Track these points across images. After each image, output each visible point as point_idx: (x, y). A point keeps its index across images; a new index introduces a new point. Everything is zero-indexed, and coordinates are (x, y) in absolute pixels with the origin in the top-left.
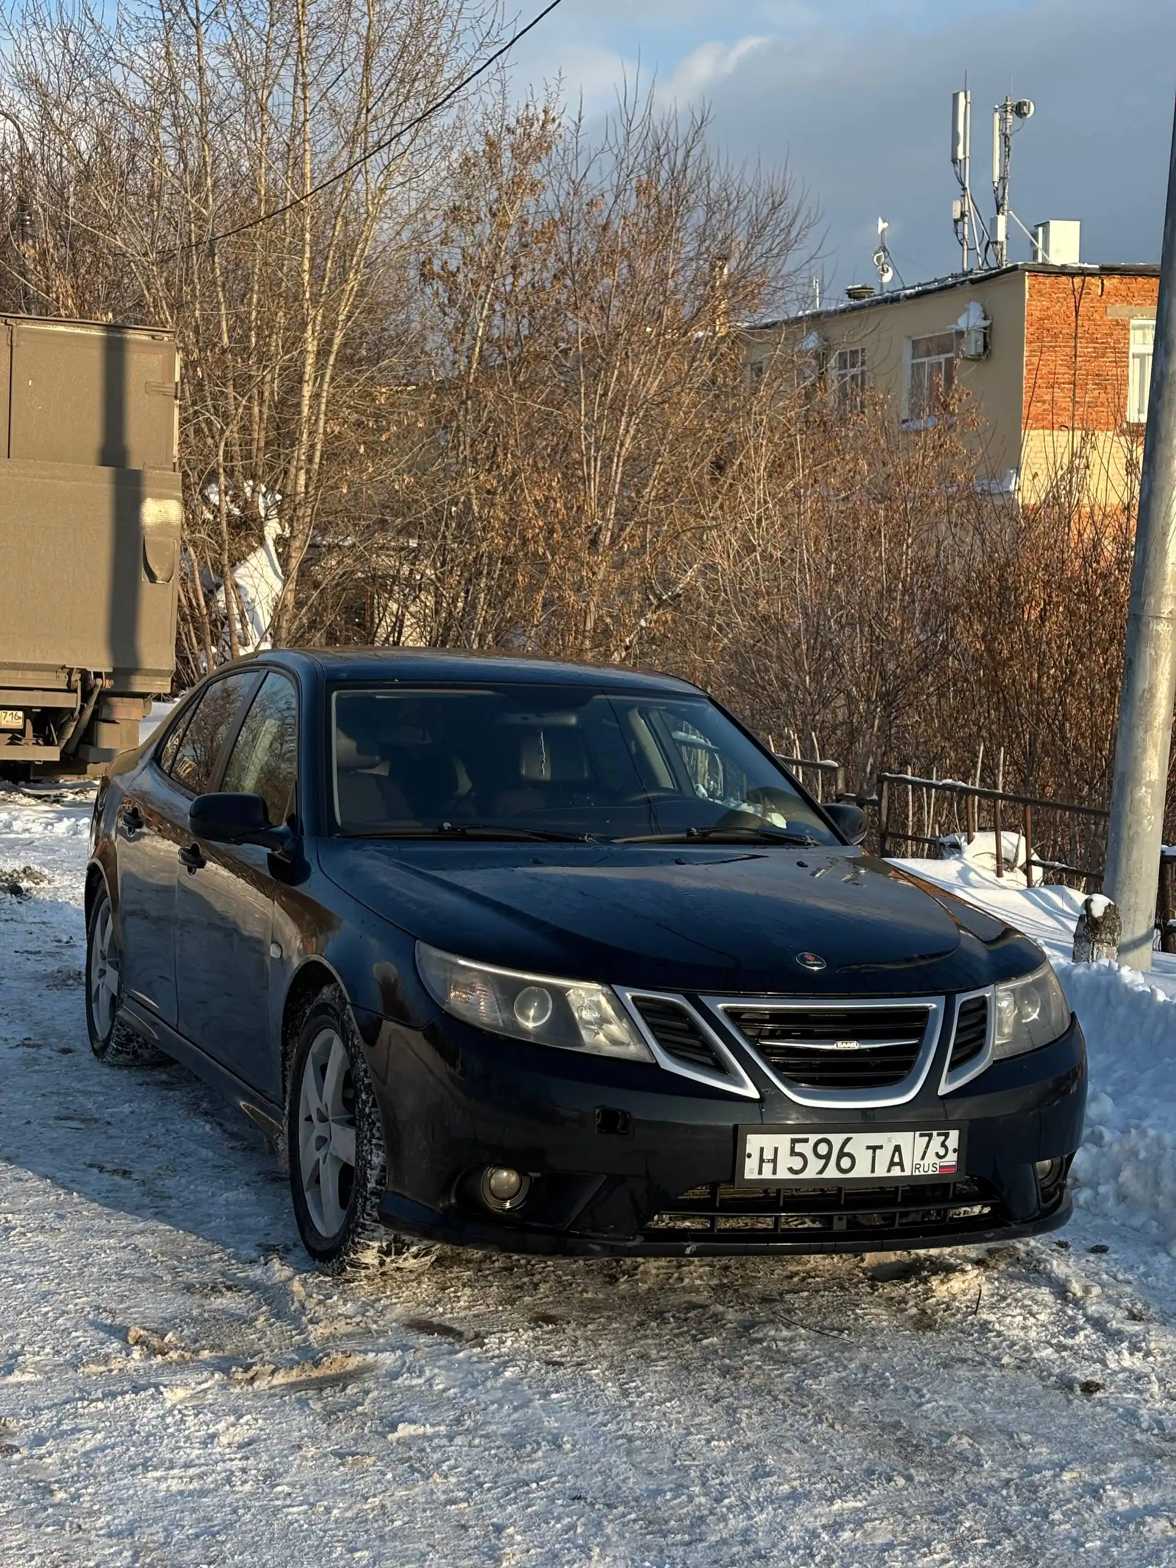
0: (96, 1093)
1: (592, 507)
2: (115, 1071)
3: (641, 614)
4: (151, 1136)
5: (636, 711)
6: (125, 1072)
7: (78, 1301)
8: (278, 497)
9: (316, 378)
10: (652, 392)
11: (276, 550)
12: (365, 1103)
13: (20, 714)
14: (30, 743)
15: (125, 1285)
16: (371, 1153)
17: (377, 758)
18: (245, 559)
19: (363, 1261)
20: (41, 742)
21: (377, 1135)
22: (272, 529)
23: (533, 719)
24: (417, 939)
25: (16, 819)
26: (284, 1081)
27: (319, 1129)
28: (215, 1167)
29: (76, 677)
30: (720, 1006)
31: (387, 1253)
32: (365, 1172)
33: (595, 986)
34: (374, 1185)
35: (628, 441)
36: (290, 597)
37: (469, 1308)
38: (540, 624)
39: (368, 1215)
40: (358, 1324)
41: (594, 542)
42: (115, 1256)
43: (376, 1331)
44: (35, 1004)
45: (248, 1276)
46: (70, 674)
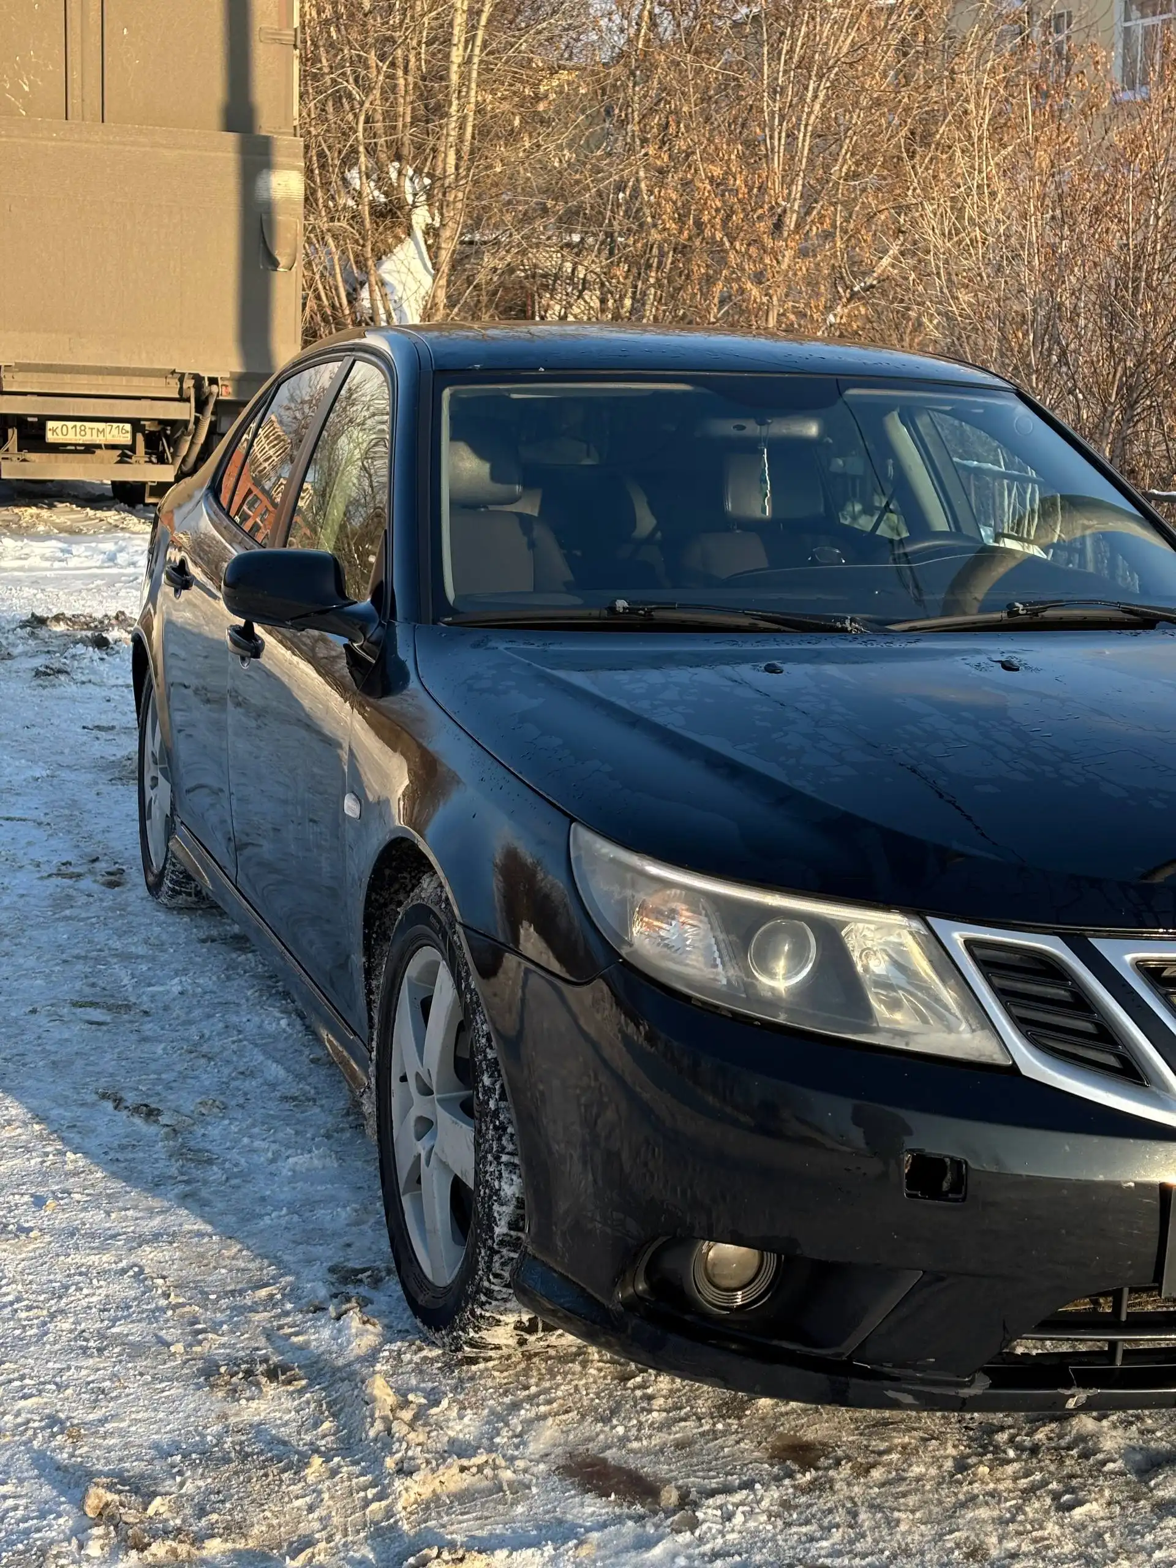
0: (138, 957)
1: (776, 186)
2: (174, 918)
3: (829, 309)
4: (202, 1036)
5: (895, 414)
6: (186, 919)
7: (22, 1403)
8: (427, 181)
9: (467, 42)
10: (845, 50)
11: (426, 242)
12: (488, 1091)
13: (128, 427)
14: (142, 460)
15: (105, 1365)
16: (500, 1177)
17: (518, 488)
18: (391, 252)
19: (490, 1340)
20: (154, 459)
21: (510, 1148)
22: (421, 218)
23: (752, 429)
24: (573, 820)
25: (121, 550)
26: (370, 1010)
27: (420, 1107)
28: (285, 1098)
29: (189, 383)
30: (1129, 958)
31: (531, 1329)
32: (490, 1208)
33: (895, 919)
34: (505, 1230)
35: (817, 107)
36: (441, 295)
37: (665, 1426)
38: (718, 320)
39: (496, 1276)
40: (480, 1469)
41: (778, 226)
42: (103, 1292)
43: (510, 1484)
44: (90, 806)
45: (307, 1343)
46: (181, 380)
